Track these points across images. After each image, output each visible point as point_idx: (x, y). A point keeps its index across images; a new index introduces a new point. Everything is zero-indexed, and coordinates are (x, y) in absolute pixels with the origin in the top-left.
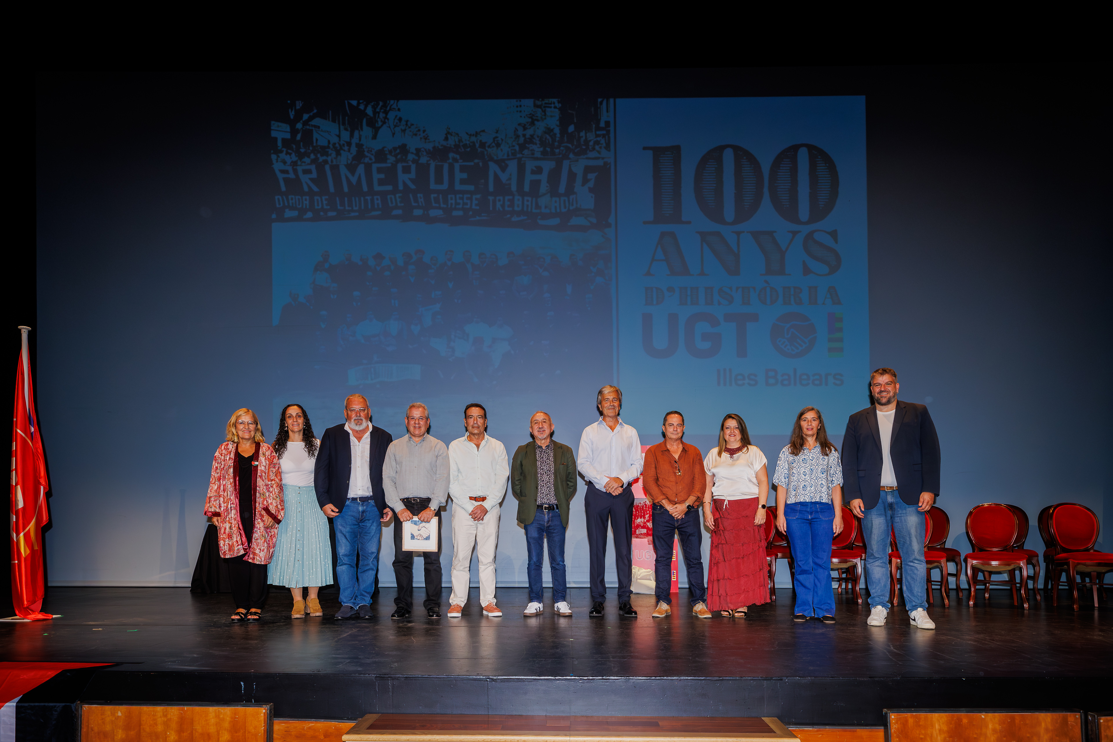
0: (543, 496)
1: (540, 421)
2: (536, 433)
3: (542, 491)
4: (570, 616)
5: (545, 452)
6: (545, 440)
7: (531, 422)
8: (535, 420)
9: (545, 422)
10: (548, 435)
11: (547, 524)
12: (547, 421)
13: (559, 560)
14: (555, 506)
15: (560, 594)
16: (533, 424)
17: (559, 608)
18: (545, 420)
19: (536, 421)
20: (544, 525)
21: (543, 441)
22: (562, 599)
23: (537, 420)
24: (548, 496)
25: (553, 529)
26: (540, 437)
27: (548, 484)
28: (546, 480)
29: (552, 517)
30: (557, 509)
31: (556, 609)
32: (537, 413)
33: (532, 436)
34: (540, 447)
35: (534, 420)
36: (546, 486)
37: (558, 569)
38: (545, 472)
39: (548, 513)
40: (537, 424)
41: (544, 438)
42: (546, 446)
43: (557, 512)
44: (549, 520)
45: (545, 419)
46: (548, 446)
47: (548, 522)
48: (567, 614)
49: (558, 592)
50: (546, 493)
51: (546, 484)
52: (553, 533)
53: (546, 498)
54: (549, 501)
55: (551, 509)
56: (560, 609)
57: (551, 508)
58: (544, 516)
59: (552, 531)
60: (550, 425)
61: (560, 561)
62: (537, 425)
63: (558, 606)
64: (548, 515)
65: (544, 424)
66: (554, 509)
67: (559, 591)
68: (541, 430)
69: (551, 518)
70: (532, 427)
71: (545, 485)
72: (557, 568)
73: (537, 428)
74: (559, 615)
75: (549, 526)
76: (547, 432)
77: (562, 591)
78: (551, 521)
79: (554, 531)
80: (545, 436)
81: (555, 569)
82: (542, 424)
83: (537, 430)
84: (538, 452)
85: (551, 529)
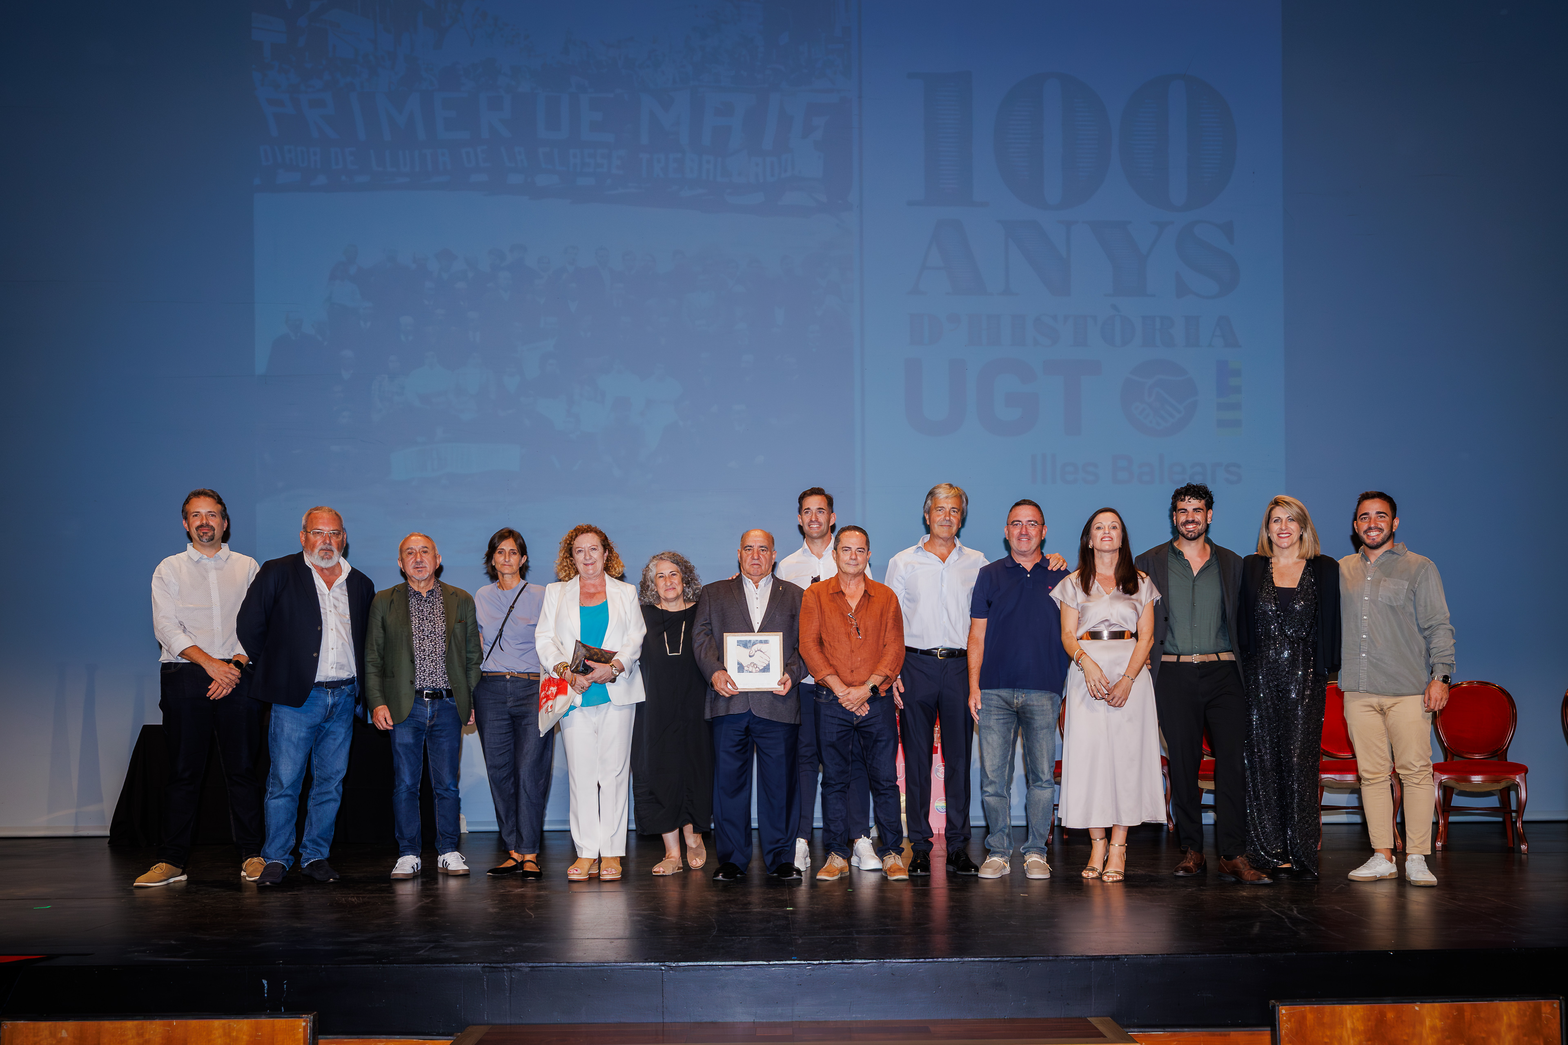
0: (424, 676)
1: (418, 550)
2: (410, 571)
3: (423, 669)
4: (465, 875)
5: (426, 601)
6: (427, 581)
7: (401, 551)
8: (408, 549)
9: (425, 552)
10: (432, 574)
11: (429, 722)
12: (431, 551)
14: (444, 692)
15: (448, 840)
16: (404, 555)
17: (446, 862)
18: (425, 549)
19: (409, 550)
20: (425, 724)
21: (422, 584)
22: (452, 848)
23: (412, 549)
24: (434, 675)
25: (440, 730)
26: (417, 578)
27: (432, 656)
28: (429, 649)
29: (438, 710)
30: (447, 697)
31: (440, 865)
32: (411, 535)
33: (404, 574)
34: (417, 594)
35: (405, 547)
36: (429, 659)
38: (427, 636)
39: (432, 704)
40: (411, 556)
41: (424, 579)
42: (429, 591)
43: (447, 702)
44: (434, 716)
45: (426, 547)
46: (431, 592)
47: (432, 718)
48: (461, 872)
49: (445, 835)
50: (429, 670)
51: (429, 656)
52: (441, 737)
53: (430, 679)
54: (434, 684)
55: (437, 697)
56: (449, 864)
57: (436, 695)
58: (425, 709)
59: (437, 733)
60: (435, 557)
61: (450, 784)
62: (411, 559)
63: (444, 860)
64: (432, 707)
65: (424, 555)
66: (442, 696)
67: (448, 835)
68: (418, 566)
70: (402, 560)
71: (427, 658)
72: (445, 796)
73: (413, 562)
74: (448, 874)
75: (433, 726)
76: (429, 569)
77: (452, 835)
78: (437, 717)
79: (443, 734)
80: (426, 575)
81: (440, 799)
82: (421, 555)
83: (413, 566)
84: (413, 601)
85: (436, 730)
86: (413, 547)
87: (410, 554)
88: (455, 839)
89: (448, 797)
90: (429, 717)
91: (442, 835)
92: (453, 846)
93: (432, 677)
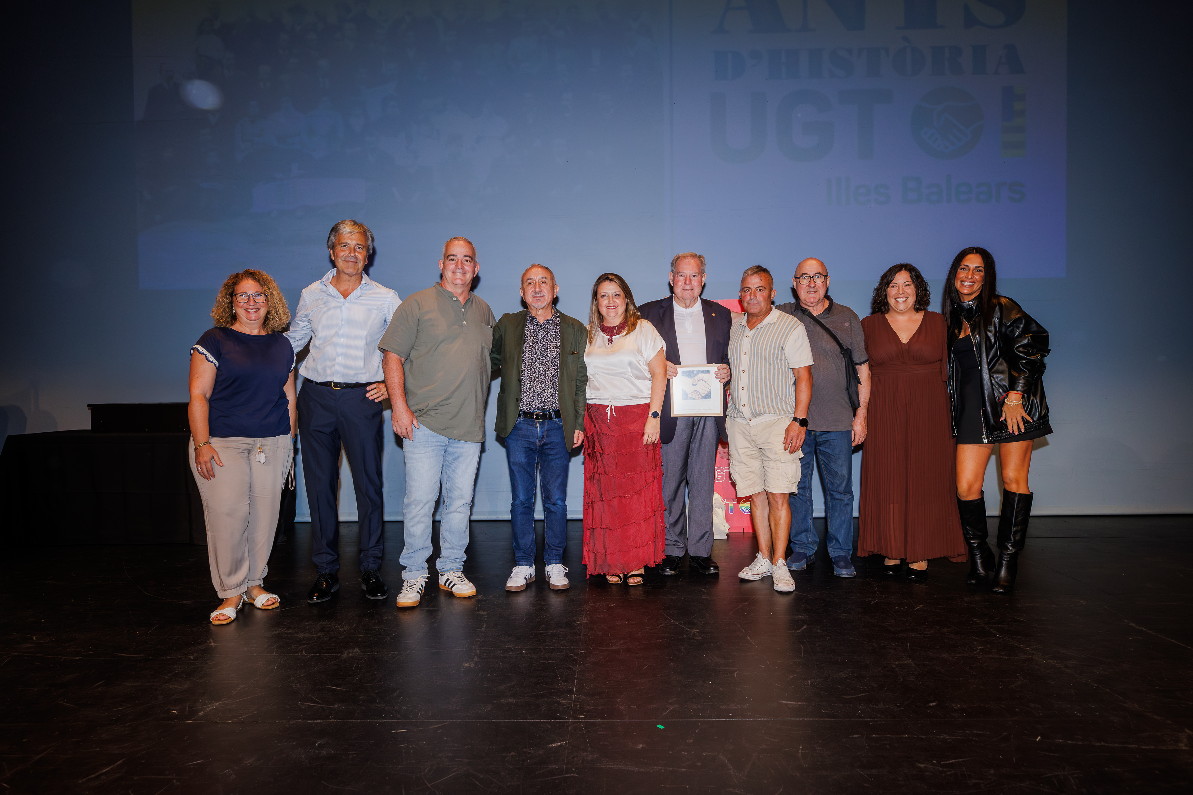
0: (533, 396)
1: (537, 280)
2: (529, 300)
3: (532, 389)
6: (544, 310)
7: (524, 280)
8: (529, 279)
9: (544, 282)
10: (550, 303)
11: (538, 441)
12: (548, 281)
13: (557, 497)
14: (553, 414)
15: (554, 551)
16: (525, 285)
17: (550, 574)
18: (544, 280)
19: (530, 281)
20: (535, 443)
21: (541, 312)
24: (543, 396)
25: (550, 448)
26: (536, 306)
28: (539, 372)
29: (548, 431)
30: (556, 417)
31: (547, 578)
32: (533, 266)
33: (524, 302)
34: (535, 320)
35: (528, 276)
37: (554, 512)
39: (542, 424)
40: (532, 286)
41: (542, 307)
42: (546, 319)
43: (556, 423)
44: (543, 436)
45: (545, 278)
46: (548, 319)
47: (542, 438)
49: (551, 546)
50: (541, 393)
52: (550, 455)
53: (538, 400)
54: (544, 407)
55: (546, 418)
56: (552, 577)
57: (545, 415)
58: (535, 429)
59: (547, 452)
60: (553, 287)
61: (557, 500)
62: (531, 288)
64: (542, 428)
65: (543, 285)
66: (551, 418)
67: (554, 547)
68: (537, 295)
69: (546, 433)
70: (524, 288)
71: (537, 379)
72: (554, 510)
73: (532, 291)
75: (544, 444)
76: (548, 298)
77: (558, 547)
78: (547, 437)
79: (552, 453)
80: (544, 305)
81: (549, 512)
82: (539, 285)
83: (532, 295)
84: (530, 327)
85: (547, 449)
86: (533, 278)
87: (530, 284)
88: (560, 550)
89: (556, 512)
90: (539, 437)
91: (549, 546)
92: (558, 558)
93: (540, 397)
